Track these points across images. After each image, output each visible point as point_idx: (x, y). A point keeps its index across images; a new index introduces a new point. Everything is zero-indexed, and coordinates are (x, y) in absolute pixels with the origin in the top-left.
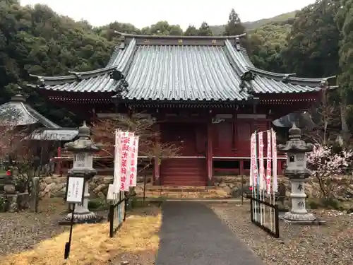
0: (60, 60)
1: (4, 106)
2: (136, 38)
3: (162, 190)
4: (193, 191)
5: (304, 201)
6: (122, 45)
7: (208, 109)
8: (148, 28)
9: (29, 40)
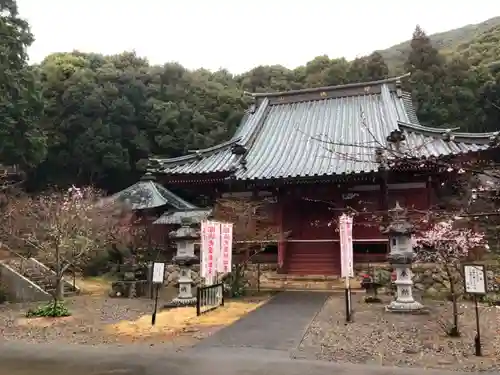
0: (192, 126)
1: (135, 186)
2: (268, 97)
3: (285, 279)
4: (321, 280)
5: (410, 289)
6: (253, 108)
7: (336, 184)
8: (301, 68)
9: (158, 108)
